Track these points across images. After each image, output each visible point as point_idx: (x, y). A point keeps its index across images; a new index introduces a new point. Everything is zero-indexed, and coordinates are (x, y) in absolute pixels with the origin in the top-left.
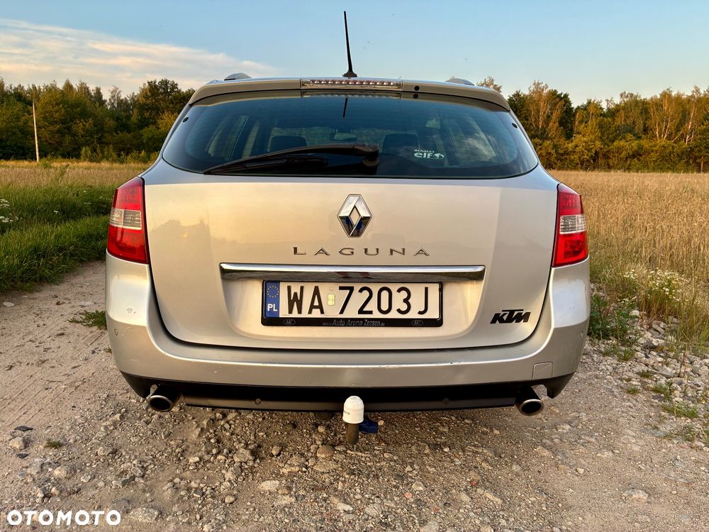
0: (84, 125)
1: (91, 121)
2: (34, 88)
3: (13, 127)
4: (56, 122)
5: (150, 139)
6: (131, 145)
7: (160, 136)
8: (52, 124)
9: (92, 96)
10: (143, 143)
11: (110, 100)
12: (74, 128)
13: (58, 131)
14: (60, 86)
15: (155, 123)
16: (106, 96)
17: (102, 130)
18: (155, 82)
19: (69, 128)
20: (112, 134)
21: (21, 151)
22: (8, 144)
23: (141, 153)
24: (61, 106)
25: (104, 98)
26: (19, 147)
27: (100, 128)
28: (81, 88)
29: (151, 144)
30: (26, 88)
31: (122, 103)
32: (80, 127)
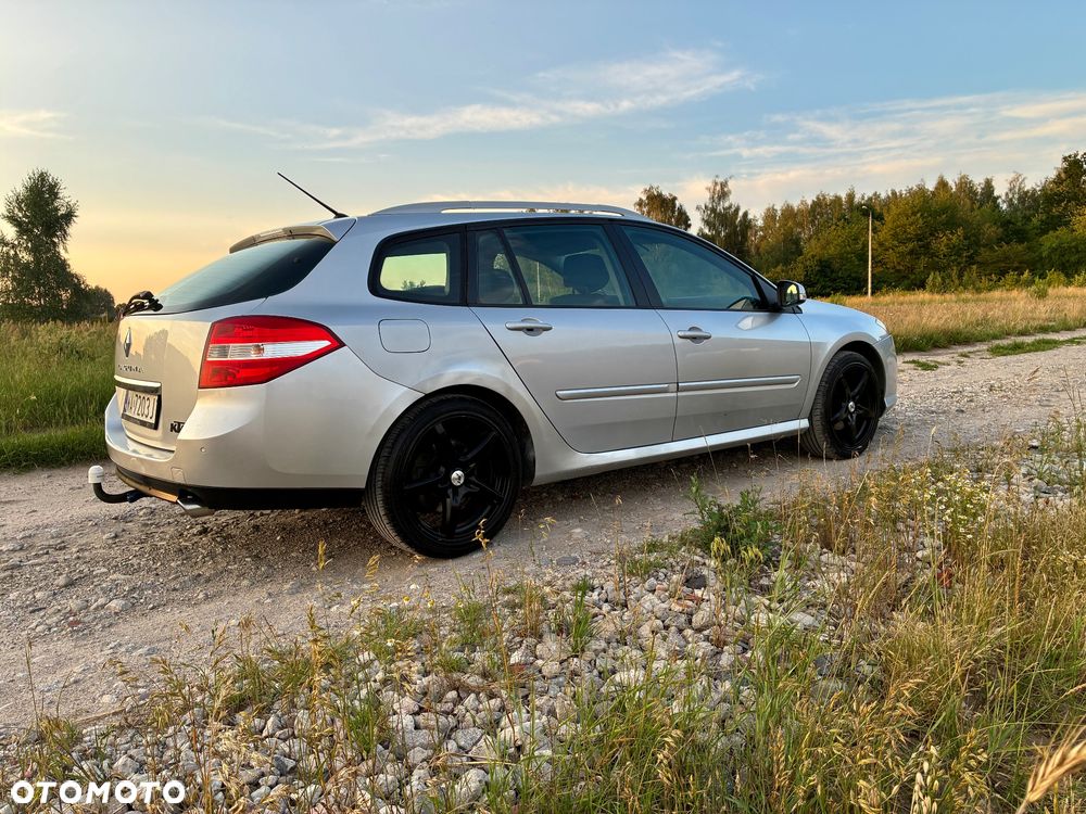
0: (949, 239)
1: (960, 231)
2: (894, 193)
3: (848, 253)
4: (910, 240)
5: (1054, 250)
6: (1020, 263)
7: (1074, 244)
8: (902, 242)
9: (976, 194)
10: (1041, 258)
11: (1007, 194)
12: (934, 245)
13: (911, 252)
14: (931, 186)
15: (1067, 224)
16: (1000, 190)
17: (977, 243)
18: (1076, 155)
19: (927, 246)
20: (992, 248)
21: (856, 284)
22: (840, 275)
23: (1023, 274)
24: (919, 215)
25: (996, 194)
26: (854, 279)
27: (974, 240)
28: (961, 183)
29: (1055, 257)
30: (883, 196)
31: (1024, 196)
32: (942, 243)
